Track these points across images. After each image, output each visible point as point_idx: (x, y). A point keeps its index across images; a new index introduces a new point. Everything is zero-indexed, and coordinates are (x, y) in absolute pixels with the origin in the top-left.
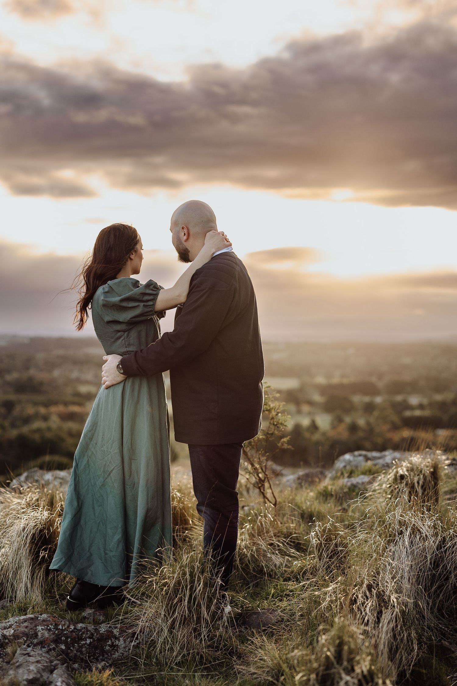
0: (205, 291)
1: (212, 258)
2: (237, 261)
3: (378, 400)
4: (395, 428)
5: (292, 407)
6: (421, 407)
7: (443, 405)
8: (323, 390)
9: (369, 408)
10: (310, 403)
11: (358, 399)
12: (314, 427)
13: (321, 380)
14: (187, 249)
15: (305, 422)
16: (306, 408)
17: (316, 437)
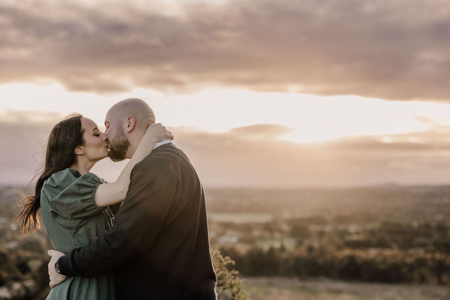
0: (143, 187)
1: (153, 151)
2: (180, 153)
3: (328, 229)
4: (339, 248)
5: (267, 235)
6: (357, 233)
7: (372, 232)
8: (290, 222)
9: (321, 234)
10: (281, 231)
11: (313, 228)
12: (283, 249)
13: (287, 215)
14: (128, 141)
15: (277, 245)
16: (277, 235)
17: (284, 256)
